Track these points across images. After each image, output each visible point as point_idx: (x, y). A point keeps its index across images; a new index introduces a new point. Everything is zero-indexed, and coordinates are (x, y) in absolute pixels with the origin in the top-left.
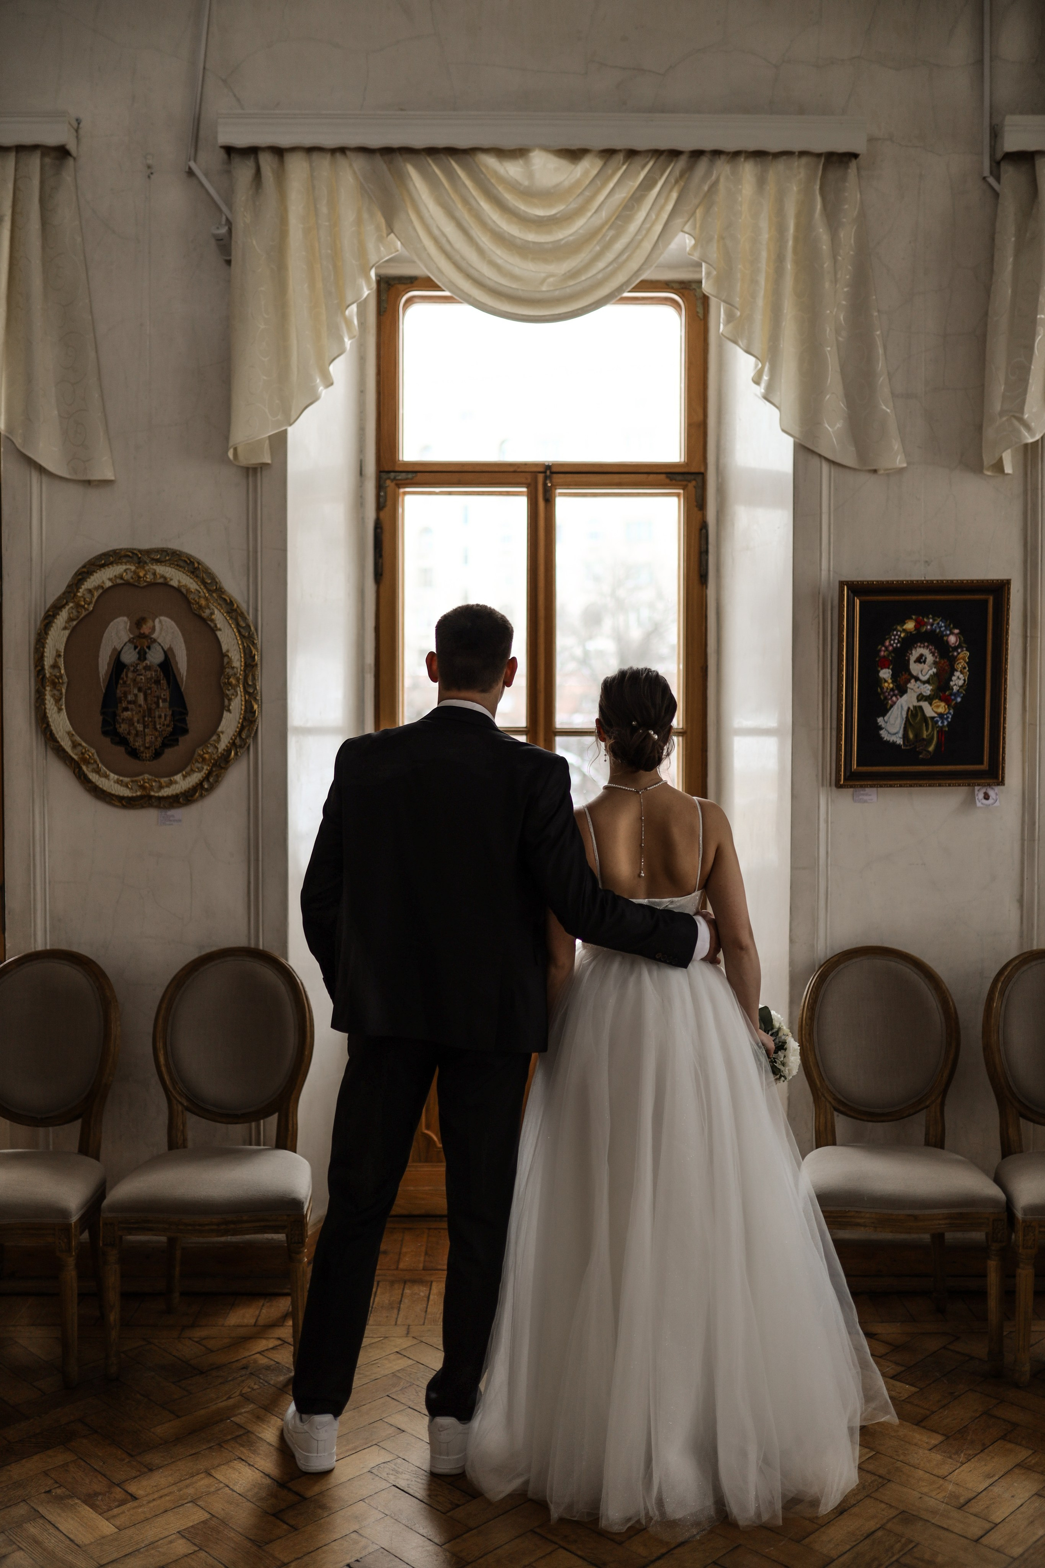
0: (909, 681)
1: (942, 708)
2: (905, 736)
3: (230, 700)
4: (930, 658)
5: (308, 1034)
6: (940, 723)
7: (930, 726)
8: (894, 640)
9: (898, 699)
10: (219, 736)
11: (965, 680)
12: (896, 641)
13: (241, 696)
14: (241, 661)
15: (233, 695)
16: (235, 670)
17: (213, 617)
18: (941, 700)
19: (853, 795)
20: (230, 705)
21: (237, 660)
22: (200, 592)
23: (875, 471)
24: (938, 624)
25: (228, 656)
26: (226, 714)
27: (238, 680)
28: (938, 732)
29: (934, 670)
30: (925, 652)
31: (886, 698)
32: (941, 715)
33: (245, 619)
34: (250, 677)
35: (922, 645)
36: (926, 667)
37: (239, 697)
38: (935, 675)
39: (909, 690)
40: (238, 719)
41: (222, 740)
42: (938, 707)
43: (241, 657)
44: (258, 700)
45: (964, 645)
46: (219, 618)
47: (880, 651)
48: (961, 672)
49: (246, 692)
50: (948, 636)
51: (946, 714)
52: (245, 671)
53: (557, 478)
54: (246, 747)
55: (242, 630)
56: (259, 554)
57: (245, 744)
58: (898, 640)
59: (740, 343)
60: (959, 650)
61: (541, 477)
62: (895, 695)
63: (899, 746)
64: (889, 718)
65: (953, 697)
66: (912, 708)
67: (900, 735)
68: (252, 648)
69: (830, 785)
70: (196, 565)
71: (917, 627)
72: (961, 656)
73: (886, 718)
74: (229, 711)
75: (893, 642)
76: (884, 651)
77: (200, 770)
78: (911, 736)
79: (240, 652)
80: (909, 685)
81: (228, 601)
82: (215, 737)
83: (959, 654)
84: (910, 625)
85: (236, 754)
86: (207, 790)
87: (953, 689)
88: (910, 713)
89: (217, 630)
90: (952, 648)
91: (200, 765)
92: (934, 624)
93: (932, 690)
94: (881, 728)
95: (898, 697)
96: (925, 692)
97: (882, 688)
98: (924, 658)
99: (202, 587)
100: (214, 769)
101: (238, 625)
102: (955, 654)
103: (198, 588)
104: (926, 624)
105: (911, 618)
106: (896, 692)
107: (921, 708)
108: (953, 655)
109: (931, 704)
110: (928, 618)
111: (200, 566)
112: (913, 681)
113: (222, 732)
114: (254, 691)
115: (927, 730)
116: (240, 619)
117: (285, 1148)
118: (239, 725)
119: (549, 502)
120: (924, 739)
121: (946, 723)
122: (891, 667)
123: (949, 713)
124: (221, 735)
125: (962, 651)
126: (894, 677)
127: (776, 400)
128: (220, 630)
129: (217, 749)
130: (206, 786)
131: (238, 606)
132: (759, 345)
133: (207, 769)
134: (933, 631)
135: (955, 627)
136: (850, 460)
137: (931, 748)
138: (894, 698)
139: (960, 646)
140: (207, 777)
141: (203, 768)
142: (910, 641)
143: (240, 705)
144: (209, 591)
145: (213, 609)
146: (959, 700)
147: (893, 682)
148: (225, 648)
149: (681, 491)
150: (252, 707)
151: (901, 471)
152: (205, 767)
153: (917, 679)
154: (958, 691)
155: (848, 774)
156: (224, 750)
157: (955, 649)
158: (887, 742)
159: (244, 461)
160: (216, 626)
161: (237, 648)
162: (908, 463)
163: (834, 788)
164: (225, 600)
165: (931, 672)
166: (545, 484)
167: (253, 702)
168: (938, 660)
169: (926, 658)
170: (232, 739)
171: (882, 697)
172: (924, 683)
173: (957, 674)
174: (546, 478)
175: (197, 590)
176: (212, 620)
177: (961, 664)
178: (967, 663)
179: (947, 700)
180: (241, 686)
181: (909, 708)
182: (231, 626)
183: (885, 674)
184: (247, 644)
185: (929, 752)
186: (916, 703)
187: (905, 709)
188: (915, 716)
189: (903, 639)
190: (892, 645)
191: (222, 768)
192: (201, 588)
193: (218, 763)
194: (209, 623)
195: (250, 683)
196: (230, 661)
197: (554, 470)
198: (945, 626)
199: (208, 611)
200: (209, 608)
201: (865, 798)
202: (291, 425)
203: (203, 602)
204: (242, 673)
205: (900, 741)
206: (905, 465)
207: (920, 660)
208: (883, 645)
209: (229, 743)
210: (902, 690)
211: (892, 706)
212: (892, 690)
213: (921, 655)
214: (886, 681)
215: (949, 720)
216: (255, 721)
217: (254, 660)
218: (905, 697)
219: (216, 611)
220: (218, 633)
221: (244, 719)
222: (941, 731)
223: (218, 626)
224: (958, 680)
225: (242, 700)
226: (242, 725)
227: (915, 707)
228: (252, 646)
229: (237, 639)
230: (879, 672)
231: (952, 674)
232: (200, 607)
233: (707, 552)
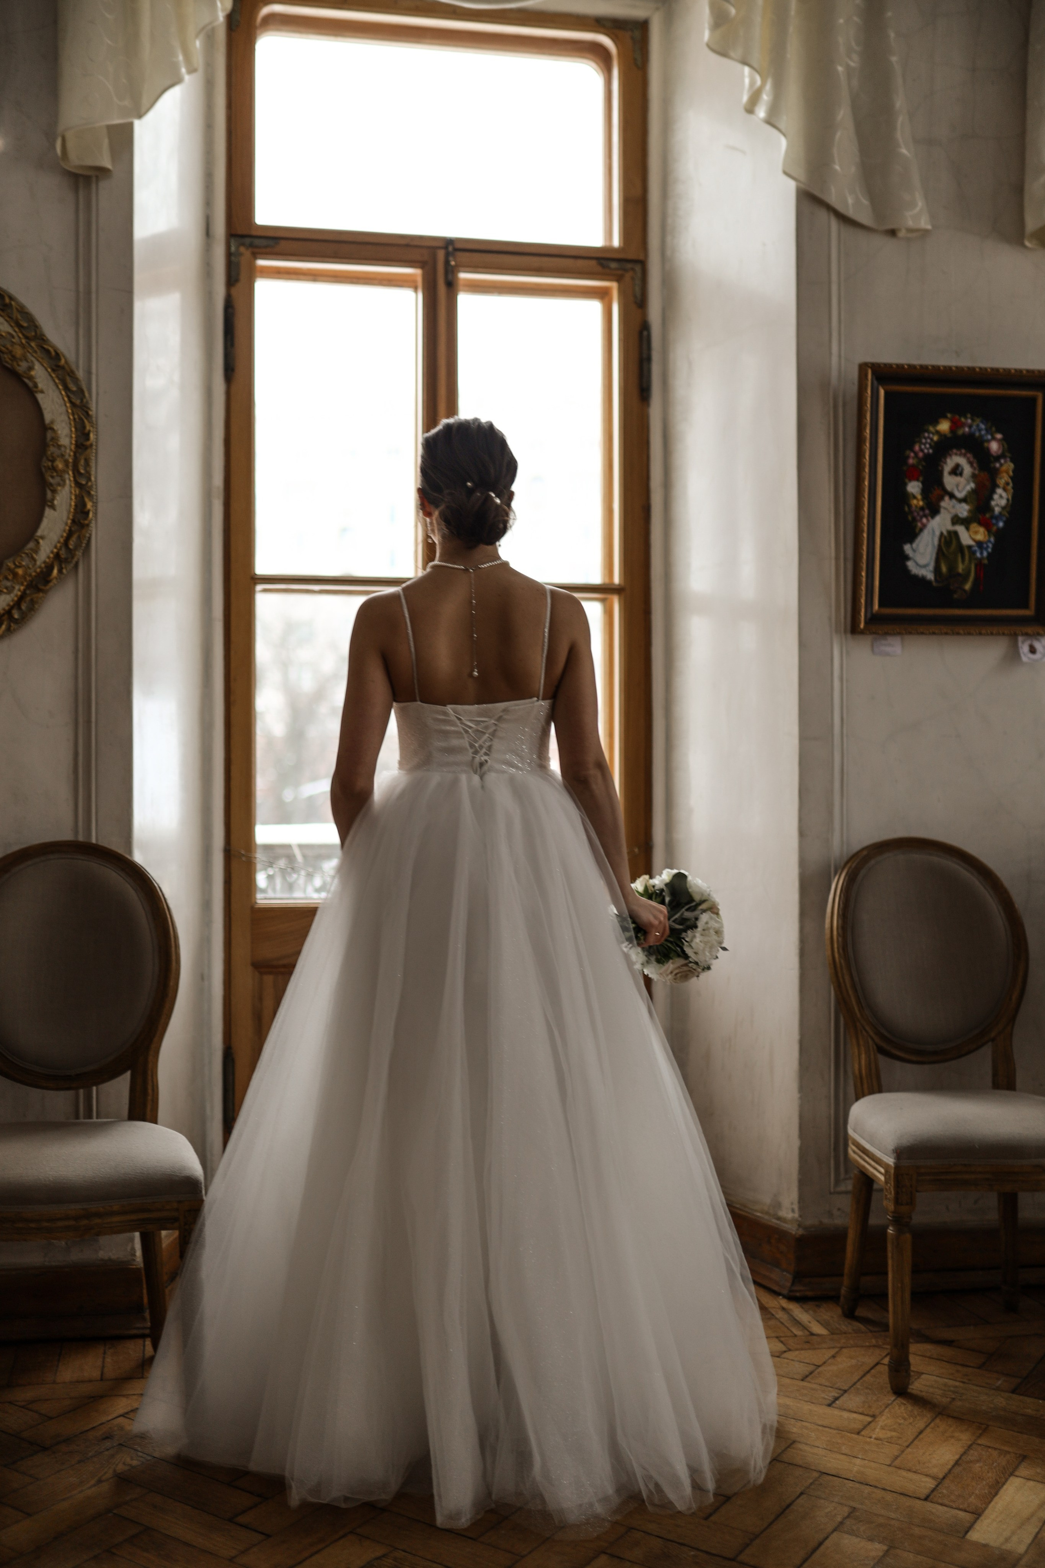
0: (941, 498)
1: (981, 534)
2: (937, 570)
3: (54, 491)
4: (967, 470)
5: (174, 958)
6: (978, 555)
7: (967, 557)
8: (925, 444)
9: (928, 521)
10: (38, 543)
11: (1008, 500)
12: (928, 446)
13: (71, 486)
14: (71, 437)
15: (59, 485)
16: (63, 449)
17: (33, 373)
18: (980, 524)
19: (872, 646)
20: (53, 499)
21: (65, 434)
22: (13, 337)
23: (893, 233)
24: (978, 426)
25: (52, 429)
26: (48, 512)
27: (66, 463)
28: (976, 566)
29: (972, 485)
30: (962, 461)
31: (914, 519)
32: (980, 544)
33: (76, 380)
34: (82, 462)
35: (958, 452)
36: (961, 480)
37: (67, 488)
38: (973, 491)
39: (942, 510)
40: (65, 519)
41: (42, 548)
42: (976, 533)
43: (71, 431)
44: (93, 495)
45: (1008, 454)
46: (40, 374)
47: (908, 457)
48: (1005, 489)
49: (78, 484)
50: (989, 441)
51: (986, 543)
52: (75, 453)
53: (463, 257)
54: (72, 565)
55: (71, 396)
56: (94, 296)
57: (73, 557)
58: (930, 444)
59: (732, 54)
60: (1002, 461)
61: (441, 254)
62: (925, 516)
63: (929, 582)
64: (918, 545)
65: (994, 521)
66: (945, 533)
67: (931, 567)
68: (86, 421)
69: (845, 632)
70: (7, 300)
71: (953, 429)
72: (1004, 468)
73: (914, 545)
74: (53, 507)
75: (924, 447)
76: (913, 458)
77: (10, 590)
78: (944, 569)
79: (70, 424)
80: (943, 504)
81: (53, 353)
82: (31, 545)
83: (1001, 465)
84: (944, 426)
85: (60, 571)
86: (16, 621)
87: (993, 510)
88: (943, 540)
89: (36, 392)
90: (994, 457)
91: (9, 584)
92: (973, 425)
93: (970, 511)
94: (907, 558)
95: (930, 518)
96: (962, 513)
97: (910, 506)
98: (960, 469)
99: (17, 330)
100: (28, 592)
101: (66, 388)
102: (998, 465)
103: (10, 330)
104: (963, 425)
105: (945, 417)
106: (927, 512)
107: (956, 533)
108: (995, 468)
109: (968, 529)
110: (966, 418)
111: (13, 303)
112: (947, 498)
113: (42, 538)
114: (87, 483)
115: (963, 561)
116: (68, 379)
117: (144, 1119)
118: (67, 528)
119: (452, 287)
120: (959, 574)
121: (985, 554)
122: (921, 479)
123: (989, 541)
124: (41, 541)
125: (1006, 462)
126: (925, 492)
128: (42, 392)
129: (35, 560)
130: (16, 616)
131: (66, 362)
132: (759, 53)
133: (19, 590)
134: (971, 436)
135: (998, 431)
136: (864, 217)
137: (968, 587)
138: (924, 520)
139: (1003, 456)
140: (18, 604)
141: (14, 588)
142: (944, 446)
143: (69, 500)
144: (26, 337)
145: (32, 362)
146: (1001, 524)
147: (924, 499)
148: (48, 418)
149: (613, 286)
150: (85, 505)
151: (925, 233)
152: (17, 587)
153: (952, 496)
154: (1000, 513)
155: (869, 615)
156: (45, 562)
157: (997, 458)
158: (915, 577)
159: (77, 159)
160: (36, 386)
161: (66, 418)
162: (933, 226)
163: (849, 635)
164: (48, 352)
165: (968, 488)
166: (447, 262)
167: (86, 500)
168: (977, 472)
169: (962, 470)
170: (56, 547)
171: (910, 518)
172: (961, 501)
173: (999, 491)
174: (447, 255)
175: (9, 333)
176: (31, 378)
177: (1004, 479)
178: (1012, 478)
179: (986, 525)
180: (71, 473)
181: (942, 534)
182: (57, 387)
183: (914, 487)
184: (79, 416)
185: (965, 591)
186: (950, 527)
187: (938, 533)
188: (949, 541)
189: (937, 443)
190: (922, 450)
191: (39, 590)
192: (15, 331)
193: (34, 583)
194: (26, 381)
195: (82, 471)
196: (55, 439)
197: (458, 246)
198: (986, 430)
199: (24, 365)
200: (26, 360)
201: (888, 649)
202: (140, 116)
203: (18, 351)
204: (72, 454)
205: (930, 576)
206: (929, 227)
207: (956, 471)
208: (912, 450)
209: (52, 552)
210: (934, 510)
211: (921, 530)
212: (922, 509)
213: (957, 466)
214: (915, 497)
215: (990, 550)
216: (88, 525)
217: (88, 439)
218: (938, 519)
219: (37, 366)
220: (39, 396)
221: (73, 521)
222: (979, 564)
223: (40, 386)
224: (1000, 499)
225: (71, 493)
226: (70, 530)
227: (949, 532)
228: (86, 419)
229: (66, 405)
230: (905, 485)
231: (993, 492)
232: (14, 358)
233: (649, 359)
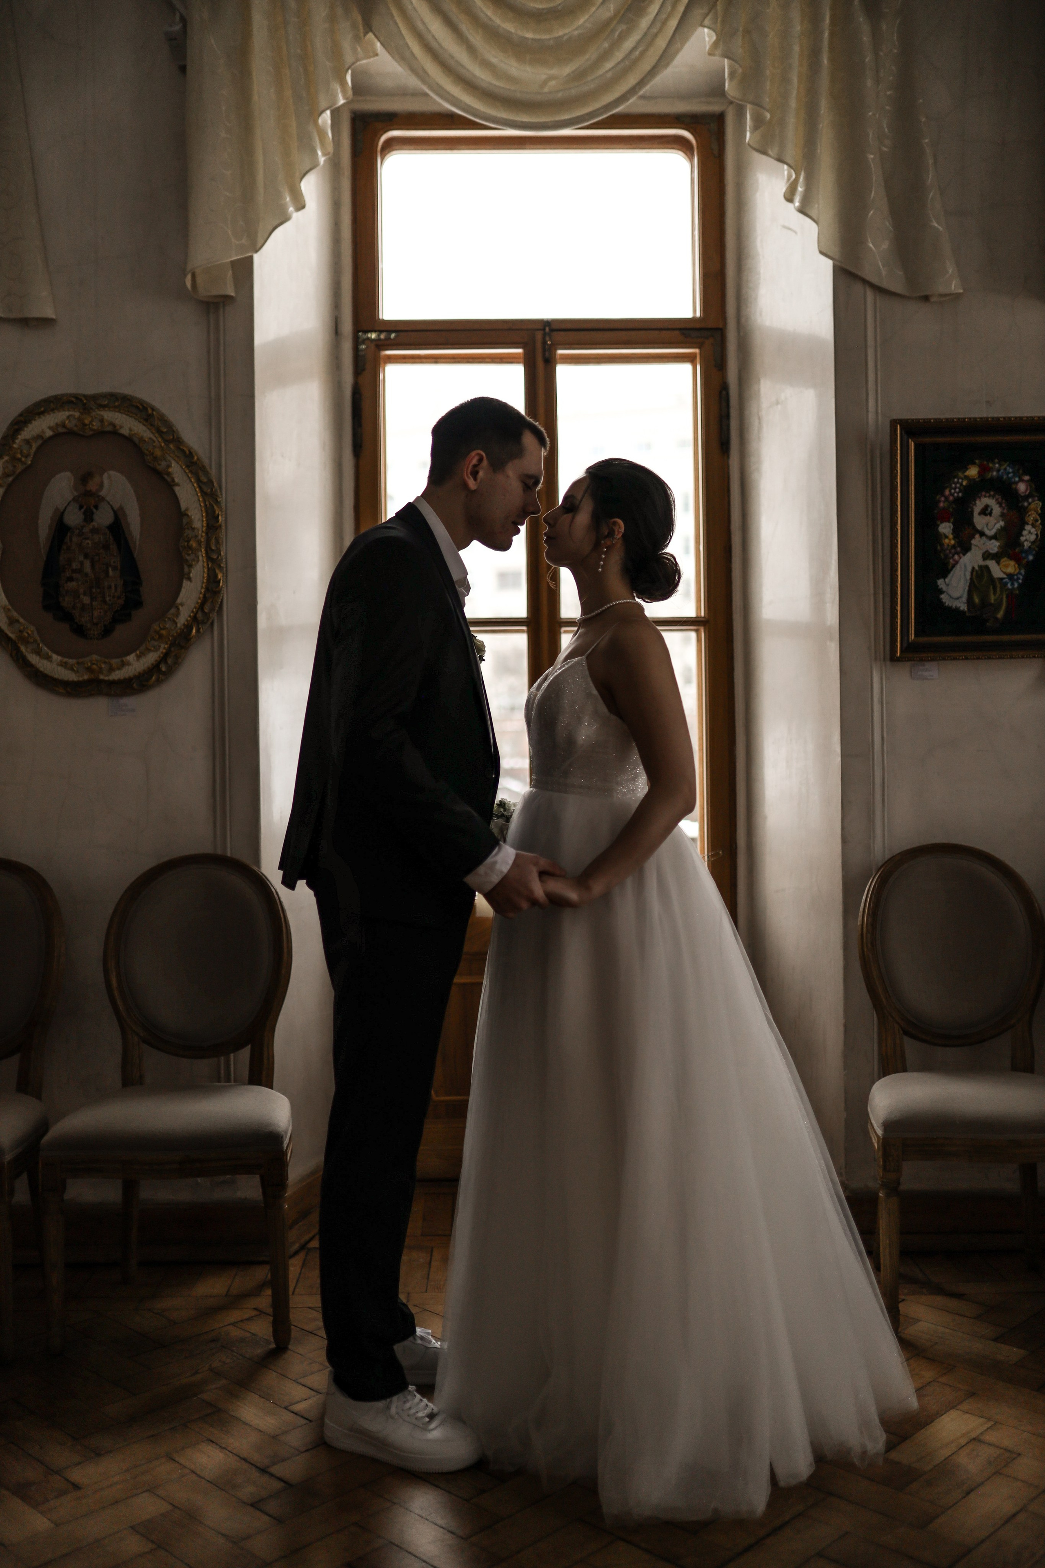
0: (973, 537)
1: (1011, 567)
2: (970, 601)
3: (190, 566)
4: (997, 510)
5: (285, 950)
6: (1009, 586)
7: (998, 589)
8: (955, 489)
9: (960, 558)
10: (178, 609)
11: (1037, 535)
12: (957, 490)
13: (203, 561)
14: (203, 521)
15: (193, 560)
16: (196, 531)
17: (170, 470)
18: (1011, 558)
19: (911, 672)
20: (190, 572)
21: (198, 519)
22: (154, 442)
23: (926, 298)
24: (1005, 469)
25: (187, 515)
26: (186, 583)
27: (199, 543)
28: (1008, 596)
29: (1002, 523)
30: (991, 502)
31: (946, 557)
32: (1010, 576)
33: (207, 473)
34: (213, 541)
35: (988, 495)
36: (991, 520)
37: (200, 563)
38: (1003, 529)
39: (973, 547)
40: (199, 589)
41: (182, 613)
42: (1007, 566)
43: (202, 516)
44: (223, 568)
45: (1036, 494)
46: (177, 471)
47: (939, 501)
48: (1033, 526)
49: (209, 558)
50: (1017, 483)
51: (1017, 575)
52: (207, 534)
53: (558, 336)
54: (209, 623)
55: (203, 486)
56: (222, 402)
57: (208, 620)
58: (959, 488)
59: (770, 152)
60: (1030, 500)
61: (539, 335)
62: (958, 553)
63: (963, 612)
64: (951, 580)
65: (1024, 555)
66: (977, 568)
67: (964, 599)
68: (215, 507)
69: (884, 660)
70: (150, 411)
71: (980, 473)
72: (1032, 506)
73: (947, 580)
74: (189, 579)
75: (953, 492)
76: (944, 502)
77: (156, 649)
78: (977, 600)
79: (202, 511)
80: (973, 542)
81: (188, 452)
82: (173, 611)
83: (1030, 504)
84: (973, 471)
85: (198, 631)
86: (164, 673)
87: (1024, 546)
88: (974, 573)
89: (174, 485)
90: (1022, 497)
91: (156, 643)
92: (999, 469)
93: (999, 547)
94: (941, 592)
95: (961, 555)
96: (993, 550)
97: (942, 545)
98: (989, 510)
99: (157, 435)
100: (172, 649)
101: (199, 481)
102: (1026, 504)
103: (152, 436)
104: (990, 470)
105: (974, 463)
106: (959, 549)
107: (987, 568)
108: (1023, 506)
109: (998, 563)
110: (994, 463)
111: (154, 413)
112: (977, 536)
113: (182, 604)
114: (218, 557)
115: (995, 593)
116: (201, 473)
117: (259, 1083)
118: (201, 596)
119: (550, 364)
120: (991, 604)
121: (1016, 585)
122: (952, 520)
123: (1019, 573)
124: (180, 607)
125: (1033, 501)
126: (956, 532)
127: (814, 213)
128: (178, 485)
129: (176, 624)
130: (164, 669)
131: (198, 459)
132: (792, 151)
133: (164, 648)
134: (999, 479)
135: (1025, 473)
136: (897, 286)
137: (1000, 615)
138: (956, 557)
139: (1030, 495)
140: (164, 658)
141: (160, 646)
142: (973, 490)
143: (202, 573)
144: (165, 441)
145: (170, 461)
146: (1031, 558)
147: (954, 538)
148: (183, 505)
149: (697, 351)
150: (216, 576)
151: (957, 296)
152: (162, 646)
153: (982, 534)
154: (1030, 547)
155: (905, 645)
156: (184, 625)
157: (1026, 498)
158: (949, 609)
159: (206, 290)
160: (173, 481)
161: (198, 505)
162: (964, 289)
163: (888, 663)
164: (183, 451)
165: (998, 526)
166: (544, 343)
167: (217, 571)
168: (1005, 511)
169: (992, 510)
170: (193, 612)
171: (942, 555)
172: (991, 538)
173: (1028, 527)
174: (544, 335)
175: (150, 439)
176: (169, 474)
177: (1032, 516)
178: (1040, 515)
179: (1017, 558)
180: (203, 550)
181: (973, 568)
182: (191, 481)
183: (946, 528)
184: (209, 502)
185: (996, 619)
186: (981, 563)
187: (969, 569)
188: (980, 577)
189: (965, 487)
190: (952, 495)
191: (182, 647)
192: (156, 437)
193: (177, 642)
194: (166, 477)
195: (213, 548)
196: (190, 522)
197: (554, 327)
198: (1013, 472)
199: (164, 464)
200: (165, 459)
201: (925, 674)
202: (257, 251)
203: (158, 453)
204: (204, 534)
205: (963, 607)
206: (961, 291)
207: (986, 511)
208: (943, 495)
209: (190, 616)
210: (965, 547)
211: (954, 566)
212: (954, 547)
213: (987, 506)
214: (946, 537)
215: (1020, 581)
216: (219, 592)
217: (218, 521)
218: (969, 555)
219: (174, 464)
220: (176, 489)
221: (207, 589)
222: (1010, 595)
223: (176, 480)
224: (1029, 535)
225: (204, 567)
226: (205, 597)
227: (980, 567)
228: (216, 504)
229: (198, 495)
230: (938, 526)
231: (1022, 528)
232: (155, 459)
233: (728, 416)
